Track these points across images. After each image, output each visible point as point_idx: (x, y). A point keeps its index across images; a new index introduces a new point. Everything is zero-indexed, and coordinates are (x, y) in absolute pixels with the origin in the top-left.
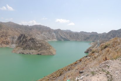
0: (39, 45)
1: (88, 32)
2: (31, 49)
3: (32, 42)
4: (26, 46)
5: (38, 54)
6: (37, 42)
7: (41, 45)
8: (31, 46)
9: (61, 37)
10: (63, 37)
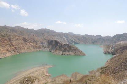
0: (73, 49)
1: (92, 35)
2: (69, 51)
3: (68, 47)
4: (64, 49)
5: (75, 55)
6: (71, 47)
7: (74, 49)
8: (68, 49)
9: (72, 41)
10: (73, 40)
